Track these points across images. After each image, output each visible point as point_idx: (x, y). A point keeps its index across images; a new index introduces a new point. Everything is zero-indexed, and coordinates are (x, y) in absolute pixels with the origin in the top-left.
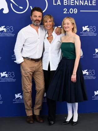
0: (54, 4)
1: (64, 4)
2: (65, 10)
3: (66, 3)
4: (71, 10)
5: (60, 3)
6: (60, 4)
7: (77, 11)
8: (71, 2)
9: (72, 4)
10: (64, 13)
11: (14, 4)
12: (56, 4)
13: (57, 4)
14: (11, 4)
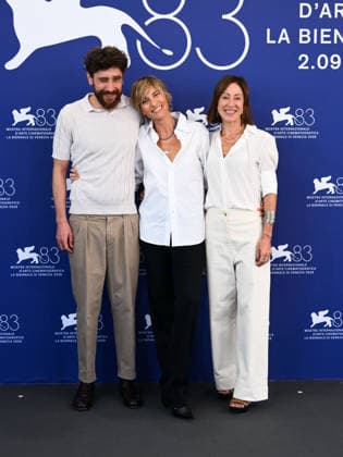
0: (269, 41)
1: (301, 42)
2: (304, 58)
3: (305, 39)
4: (323, 60)
5: (287, 39)
6: (288, 42)
7: (339, 62)
8: (323, 36)
9: (325, 39)
10: (301, 67)
11: (147, 41)
12: (274, 42)
13: (279, 42)
14: (139, 43)
